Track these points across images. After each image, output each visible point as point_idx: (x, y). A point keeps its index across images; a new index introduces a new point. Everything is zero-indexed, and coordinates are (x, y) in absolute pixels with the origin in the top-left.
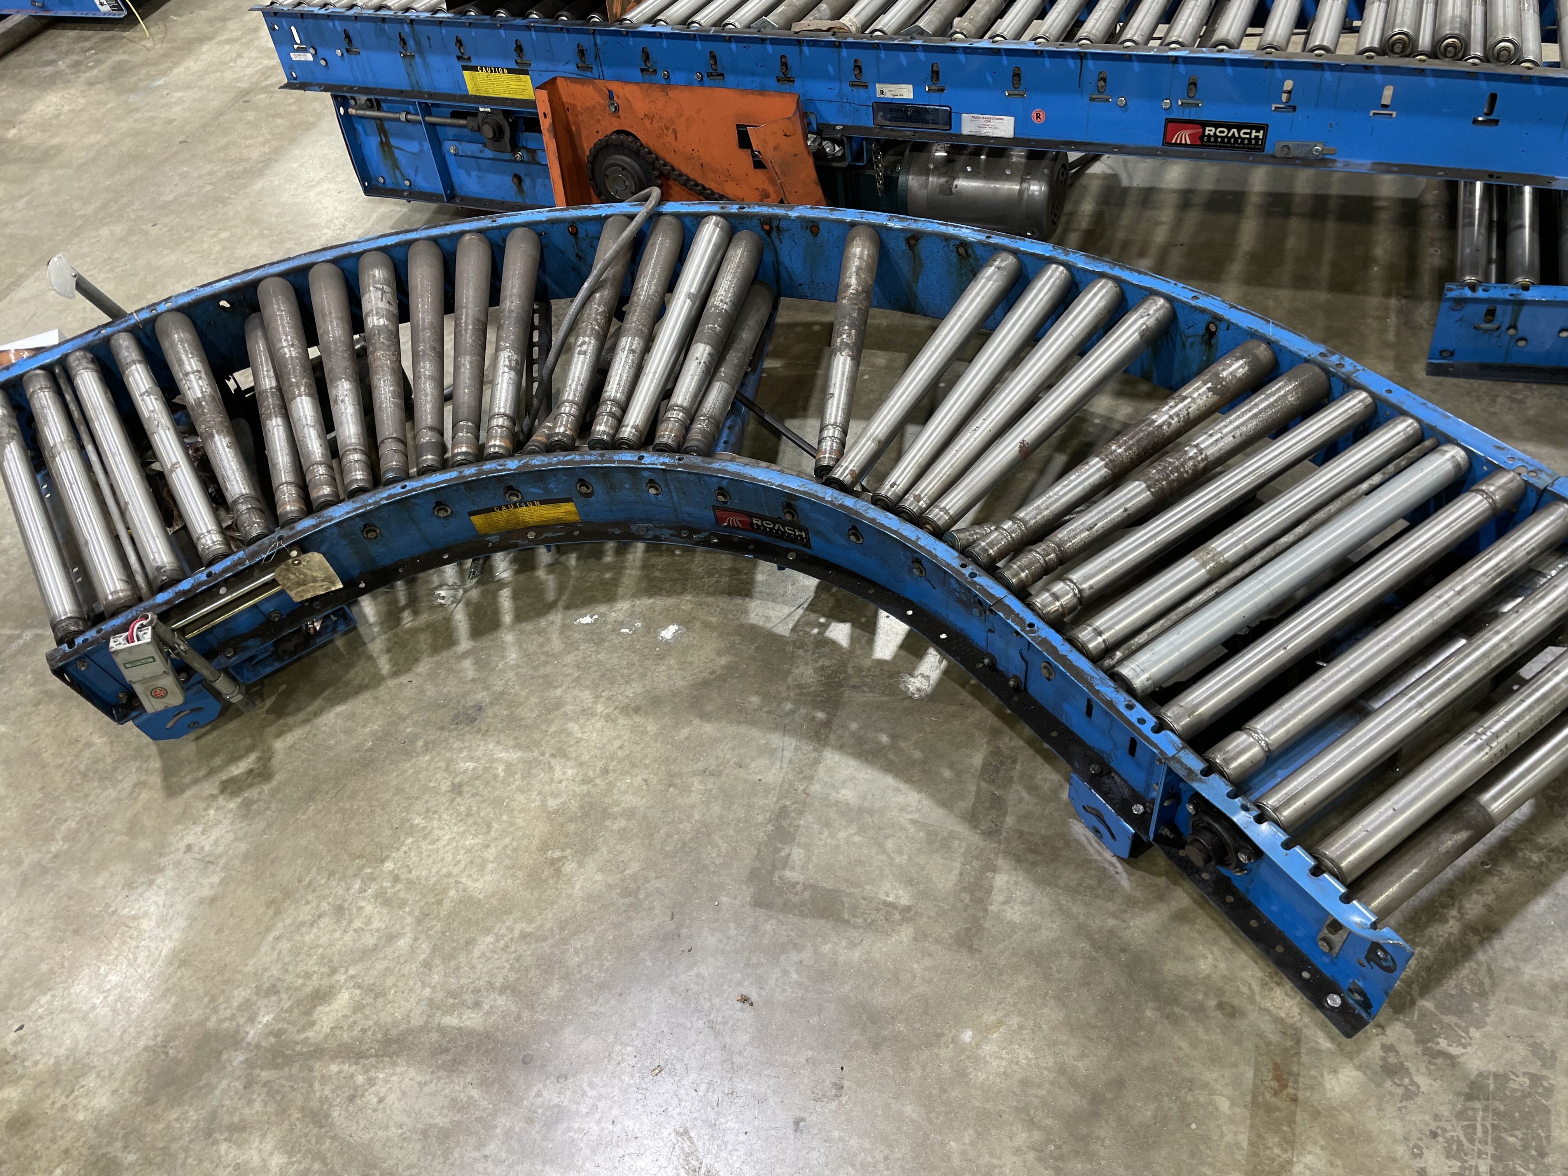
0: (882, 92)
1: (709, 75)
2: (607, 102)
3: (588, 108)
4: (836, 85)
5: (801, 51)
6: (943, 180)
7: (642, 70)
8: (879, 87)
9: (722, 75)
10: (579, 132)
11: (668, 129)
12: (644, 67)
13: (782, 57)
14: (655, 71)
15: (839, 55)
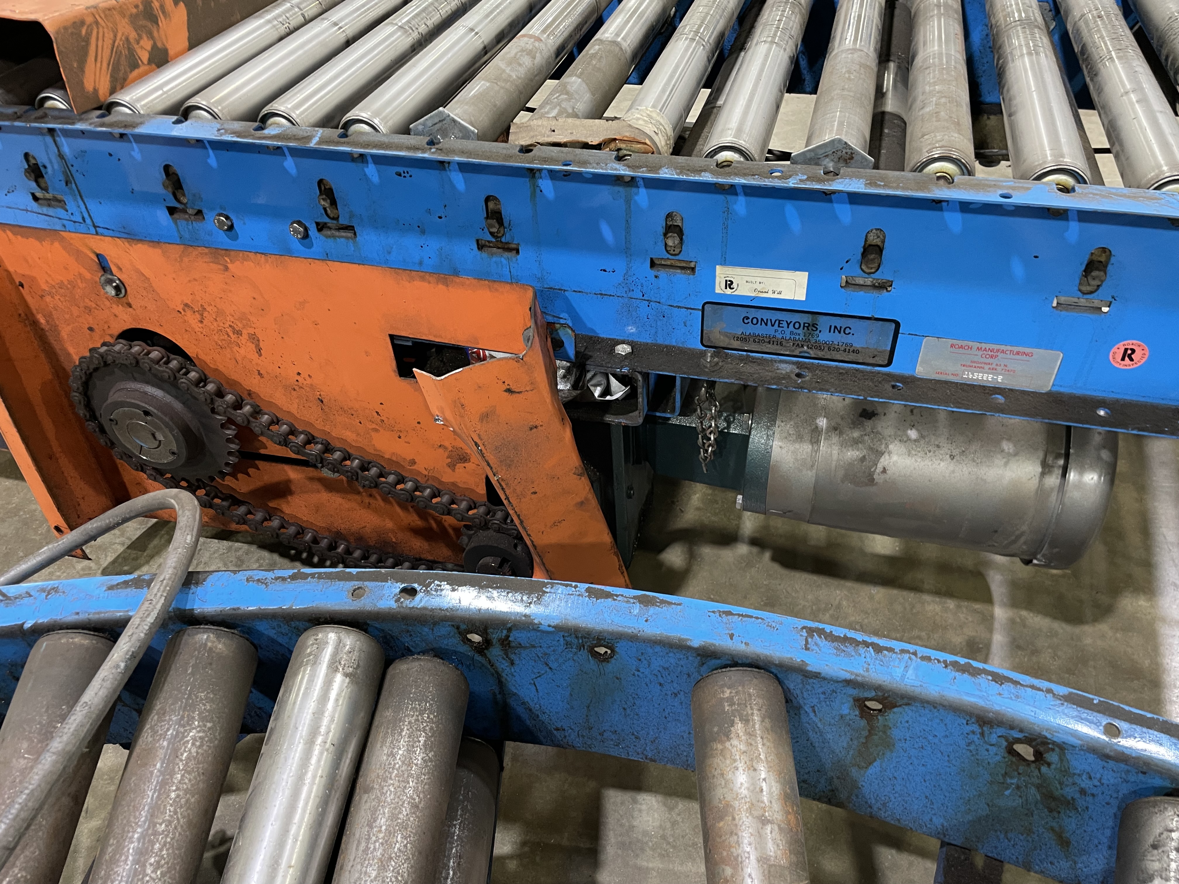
0: (729, 284)
1: (321, 227)
2: (99, 276)
3: (61, 285)
4: (619, 264)
5: (535, 190)
6: (852, 454)
7: (172, 211)
8: (722, 273)
9: (349, 228)
10: (55, 329)
11: (239, 333)
12: (174, 204)
13: (488, 199)
14: (199, 212)
15: (628, 201)
